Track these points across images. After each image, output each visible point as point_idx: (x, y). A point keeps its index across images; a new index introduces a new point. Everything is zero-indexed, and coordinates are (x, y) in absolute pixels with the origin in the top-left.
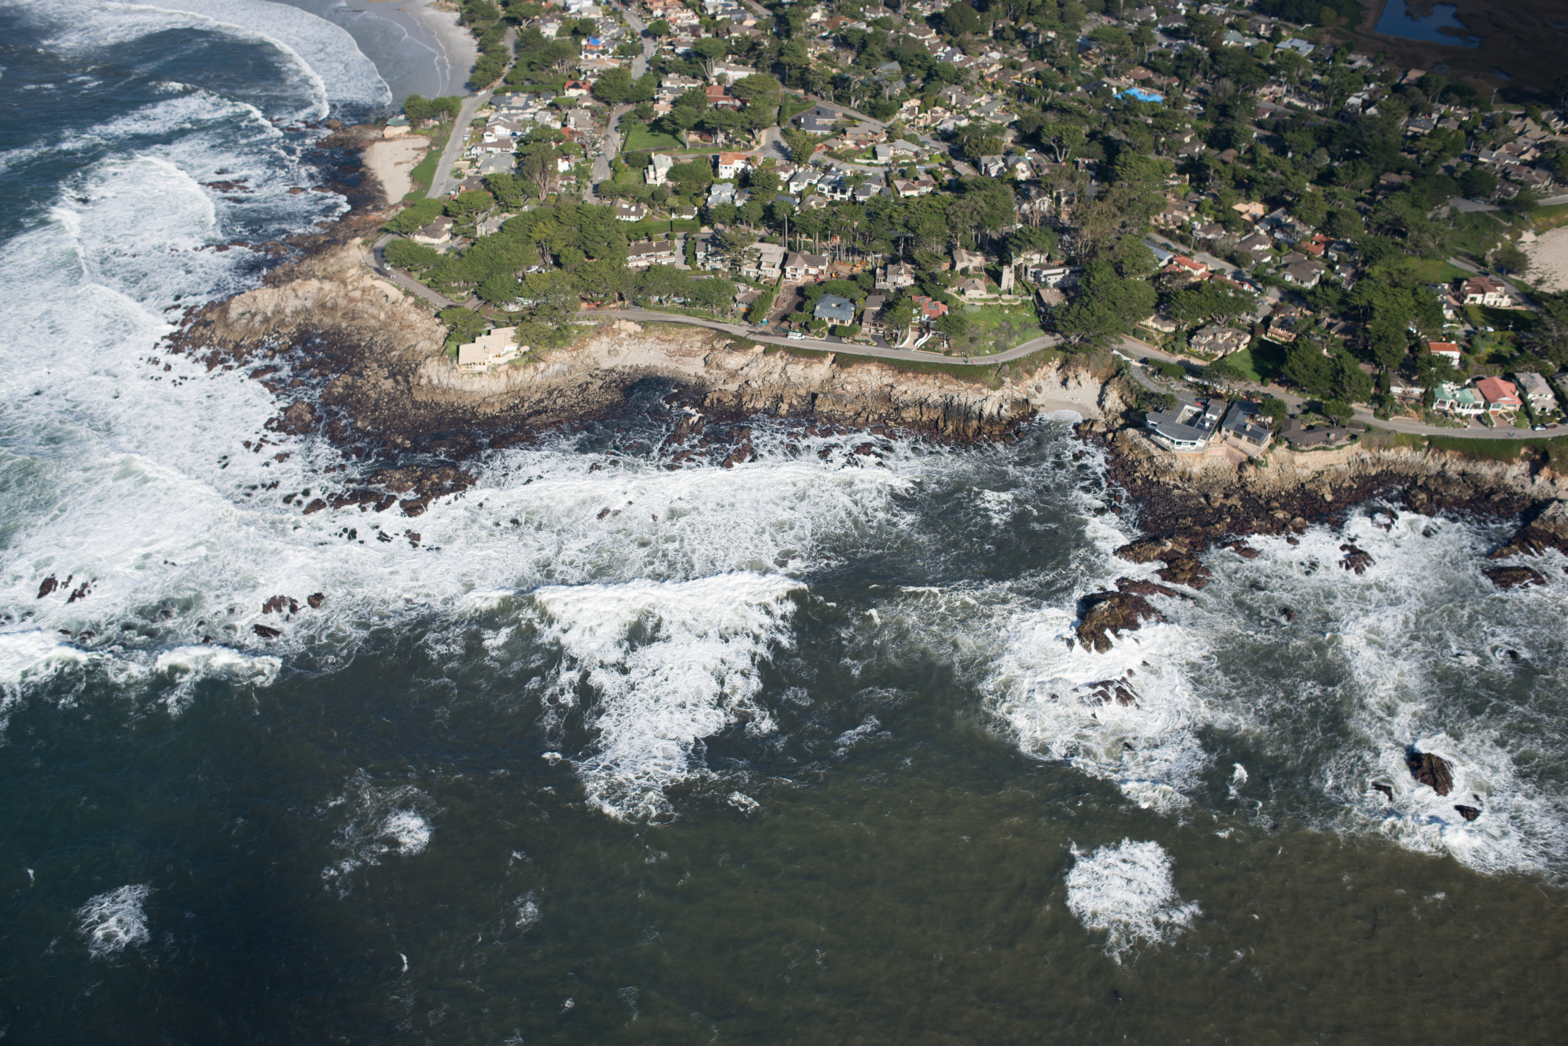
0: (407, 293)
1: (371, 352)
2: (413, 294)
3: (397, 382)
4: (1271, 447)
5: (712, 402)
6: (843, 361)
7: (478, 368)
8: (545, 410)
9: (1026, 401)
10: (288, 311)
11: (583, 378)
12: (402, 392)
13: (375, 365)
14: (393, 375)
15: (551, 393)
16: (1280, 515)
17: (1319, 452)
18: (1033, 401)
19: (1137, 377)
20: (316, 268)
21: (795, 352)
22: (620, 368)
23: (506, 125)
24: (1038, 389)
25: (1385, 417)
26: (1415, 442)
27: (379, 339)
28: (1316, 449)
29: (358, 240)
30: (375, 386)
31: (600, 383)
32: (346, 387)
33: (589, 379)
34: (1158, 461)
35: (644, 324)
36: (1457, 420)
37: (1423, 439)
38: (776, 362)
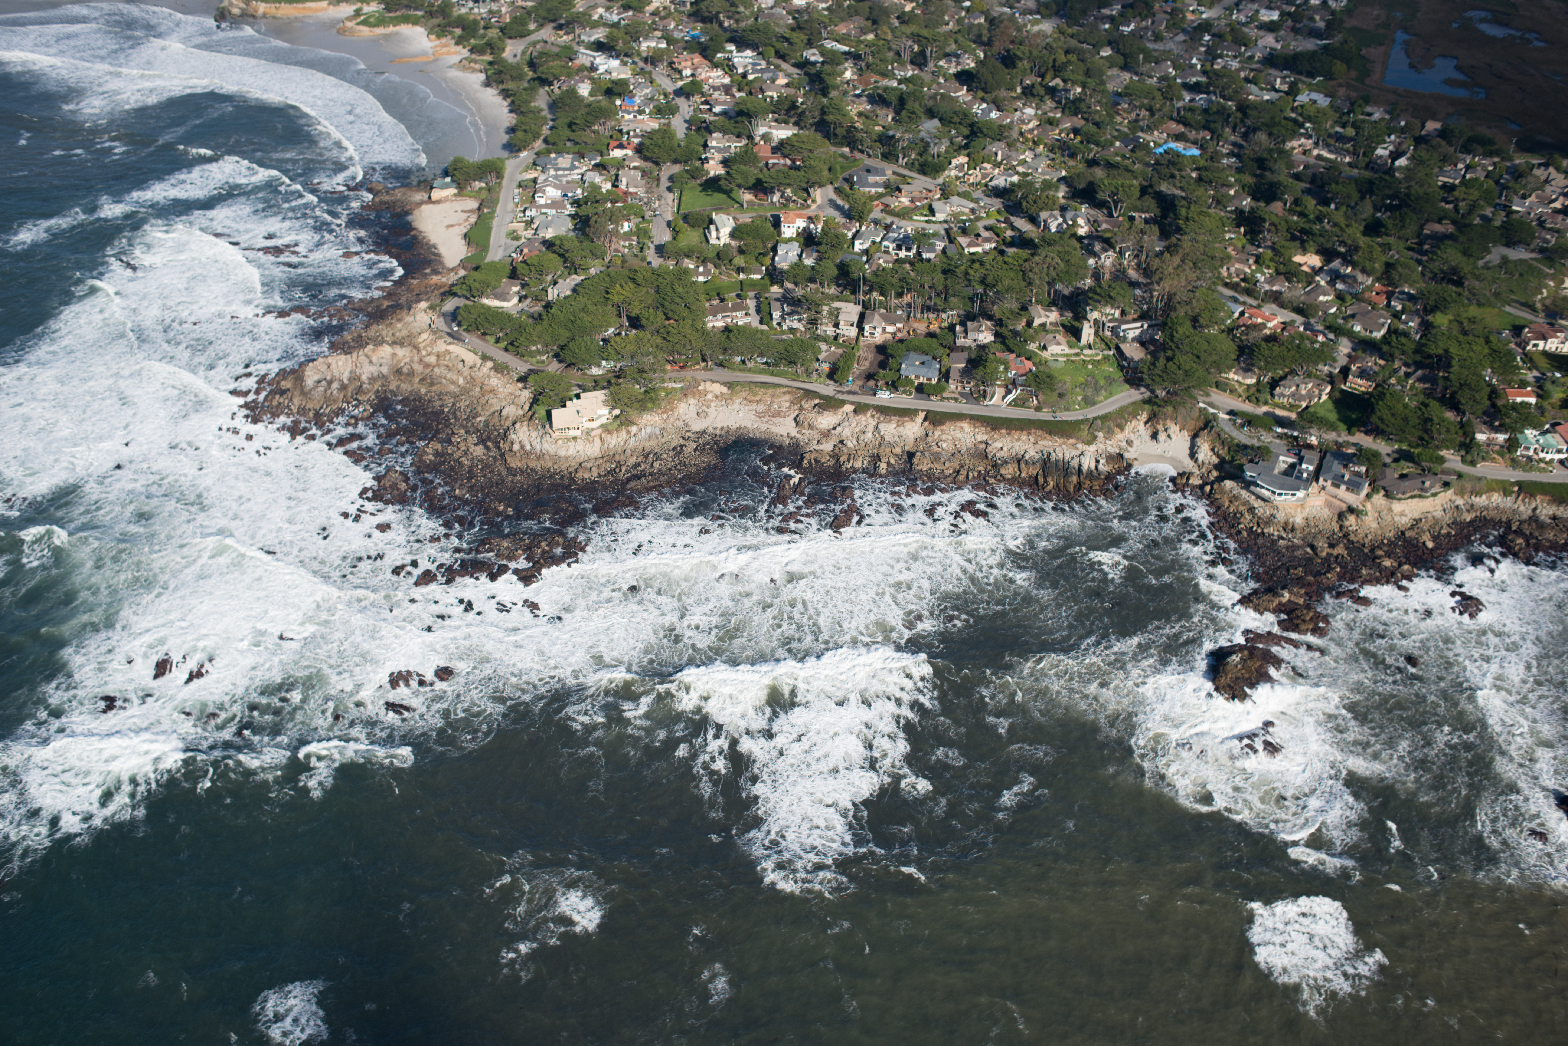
0: (485, 358)
1: (456, 418)
2: (491, 359)
3: (487, 448)
4: (1368, 496)
5: (810, 462)
6: (935, 419)
7: (573, 433)
8: (643, 475)
9: (1121, 456)
10: (364, 378)
11: (676, 441)
12: (495, 458)
13: (462, 432)
14: (482, 441)
15: (646, 457)
16: (1387, 563)
17: (1416, 500)
18: (1126, 455)
19: (1227, 429)
20: (384, 333)
21: (885, 411)
22: (711, 430)
23: (556, 187)
24: (1129, 443)
25: (1473, 463)
26: (1505, 488)
27: (462, 405)
28: (1412, 497)
29: (423, 305)
30: (466, 452)
31: (694, 445)
32: (437, 454)
33: (682, 442)
34: (1259, 512)
35: (730, 385)
36: (1542, 465)
37: (1513, 484)
38: (868, 420)
